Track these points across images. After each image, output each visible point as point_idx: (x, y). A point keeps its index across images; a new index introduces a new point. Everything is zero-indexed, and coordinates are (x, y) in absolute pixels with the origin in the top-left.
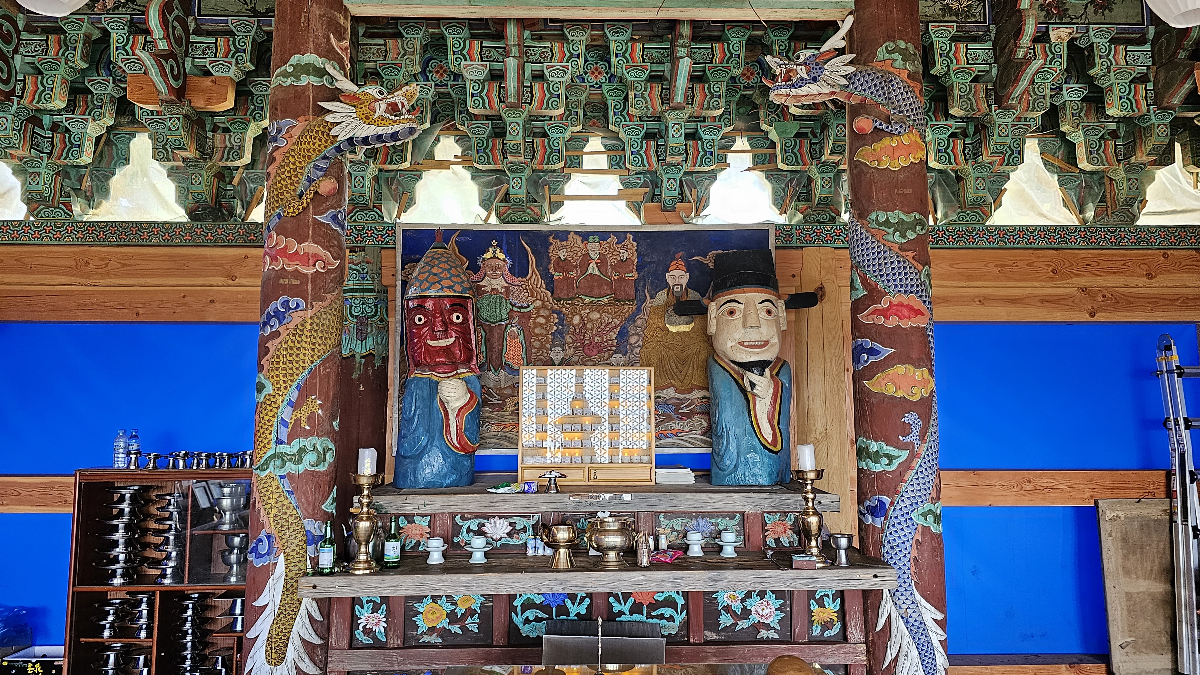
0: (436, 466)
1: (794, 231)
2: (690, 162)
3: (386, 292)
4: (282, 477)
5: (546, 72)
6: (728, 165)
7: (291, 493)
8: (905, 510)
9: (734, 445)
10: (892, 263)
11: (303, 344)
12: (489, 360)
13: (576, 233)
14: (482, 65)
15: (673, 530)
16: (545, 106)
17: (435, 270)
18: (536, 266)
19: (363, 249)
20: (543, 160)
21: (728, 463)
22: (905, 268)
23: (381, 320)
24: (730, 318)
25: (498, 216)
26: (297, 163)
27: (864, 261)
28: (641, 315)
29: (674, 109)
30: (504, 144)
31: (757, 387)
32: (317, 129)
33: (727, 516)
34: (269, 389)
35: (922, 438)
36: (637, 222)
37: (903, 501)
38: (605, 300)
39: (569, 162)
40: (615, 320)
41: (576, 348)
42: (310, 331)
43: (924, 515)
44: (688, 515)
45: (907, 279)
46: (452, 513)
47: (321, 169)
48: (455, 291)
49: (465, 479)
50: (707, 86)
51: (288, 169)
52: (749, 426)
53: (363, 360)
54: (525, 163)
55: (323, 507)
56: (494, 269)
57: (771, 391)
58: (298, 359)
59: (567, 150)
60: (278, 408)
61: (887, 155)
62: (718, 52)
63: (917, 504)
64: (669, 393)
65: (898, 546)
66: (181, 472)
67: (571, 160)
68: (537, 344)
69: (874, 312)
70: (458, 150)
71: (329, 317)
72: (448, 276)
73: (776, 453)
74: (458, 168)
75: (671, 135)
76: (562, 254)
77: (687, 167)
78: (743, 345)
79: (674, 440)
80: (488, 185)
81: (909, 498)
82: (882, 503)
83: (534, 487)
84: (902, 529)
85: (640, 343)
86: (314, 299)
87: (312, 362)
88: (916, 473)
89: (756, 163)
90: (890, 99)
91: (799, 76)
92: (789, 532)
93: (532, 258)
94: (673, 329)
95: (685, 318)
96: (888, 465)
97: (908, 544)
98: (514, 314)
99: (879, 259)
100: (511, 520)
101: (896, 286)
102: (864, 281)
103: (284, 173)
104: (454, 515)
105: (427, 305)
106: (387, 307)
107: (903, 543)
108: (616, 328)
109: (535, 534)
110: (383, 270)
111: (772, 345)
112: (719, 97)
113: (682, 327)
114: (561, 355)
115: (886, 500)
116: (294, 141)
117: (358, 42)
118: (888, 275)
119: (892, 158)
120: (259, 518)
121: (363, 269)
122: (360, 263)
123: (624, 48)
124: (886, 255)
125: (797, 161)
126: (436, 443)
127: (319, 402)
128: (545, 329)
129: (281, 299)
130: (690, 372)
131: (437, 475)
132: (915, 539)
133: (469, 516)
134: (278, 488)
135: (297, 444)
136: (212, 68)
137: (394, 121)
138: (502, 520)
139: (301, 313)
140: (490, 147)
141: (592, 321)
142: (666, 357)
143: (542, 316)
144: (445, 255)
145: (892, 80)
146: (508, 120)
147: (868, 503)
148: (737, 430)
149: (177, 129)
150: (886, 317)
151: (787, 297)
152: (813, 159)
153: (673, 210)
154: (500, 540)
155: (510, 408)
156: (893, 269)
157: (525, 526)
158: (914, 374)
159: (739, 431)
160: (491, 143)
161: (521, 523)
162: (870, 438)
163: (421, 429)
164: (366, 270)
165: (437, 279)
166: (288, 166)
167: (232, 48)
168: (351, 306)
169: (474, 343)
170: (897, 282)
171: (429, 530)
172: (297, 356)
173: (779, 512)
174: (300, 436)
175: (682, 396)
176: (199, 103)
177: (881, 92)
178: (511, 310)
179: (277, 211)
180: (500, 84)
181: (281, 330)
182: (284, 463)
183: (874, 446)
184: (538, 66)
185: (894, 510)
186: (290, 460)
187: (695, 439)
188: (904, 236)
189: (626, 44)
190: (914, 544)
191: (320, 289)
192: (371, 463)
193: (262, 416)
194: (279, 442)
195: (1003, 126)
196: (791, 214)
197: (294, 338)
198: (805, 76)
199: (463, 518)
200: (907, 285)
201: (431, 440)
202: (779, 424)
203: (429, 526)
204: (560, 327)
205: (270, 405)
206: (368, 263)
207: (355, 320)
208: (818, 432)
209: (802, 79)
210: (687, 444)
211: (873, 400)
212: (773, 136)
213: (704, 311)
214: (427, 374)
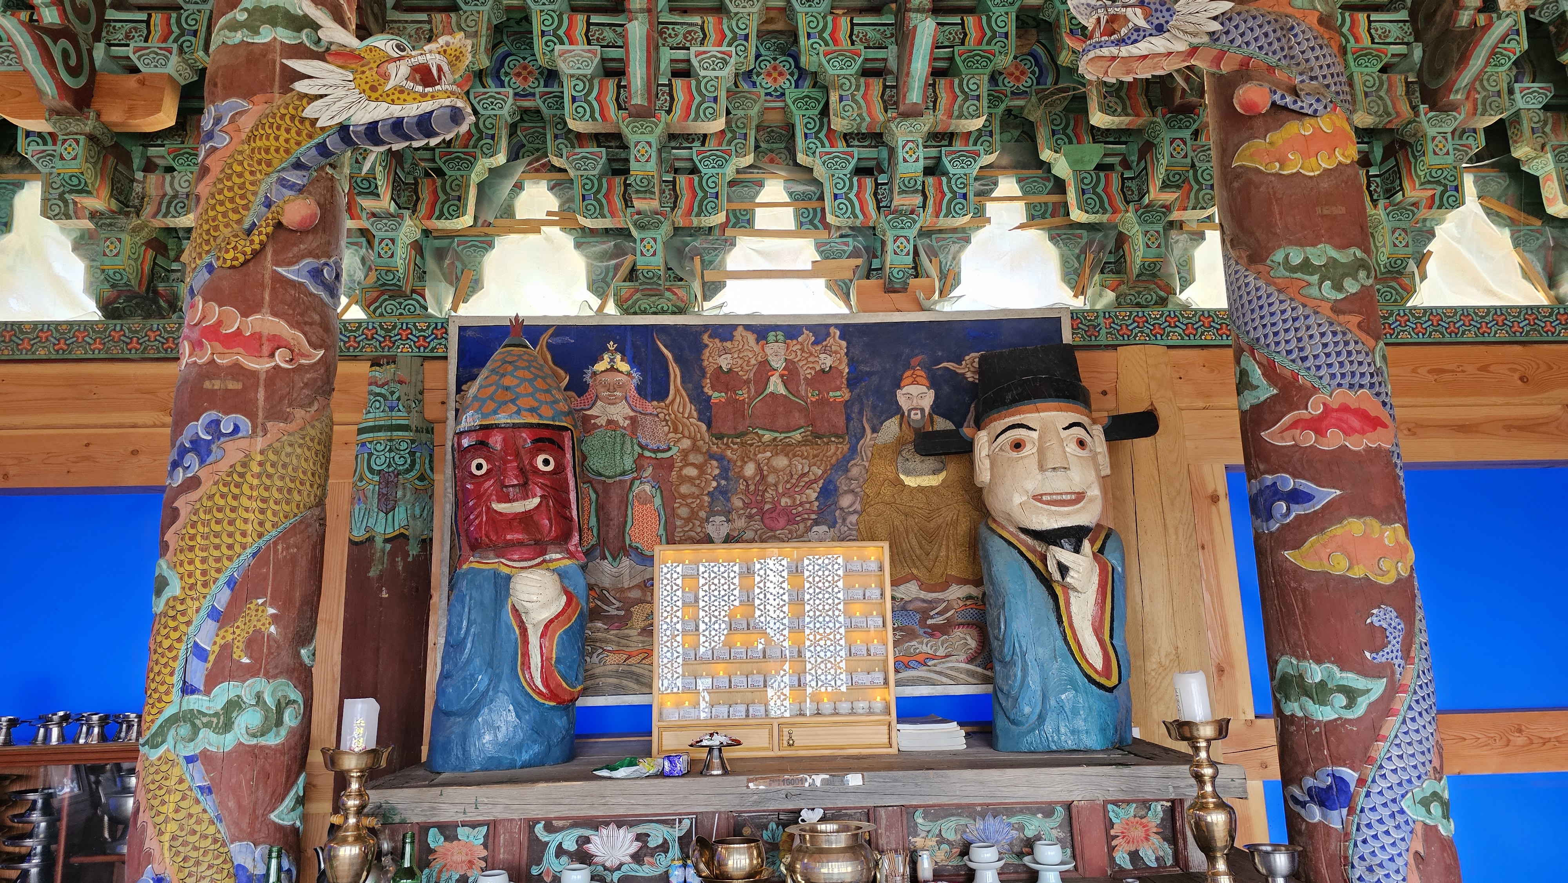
0: (504, 729)
1: (1101, 320)
2: (930, 209)
3: (430, 431)
4: (190, 760)
5: (695, 62)
6: (989, 220)
7: (207, 790)
8: (1389, 795)
9: (1037, 678)
10: (1323, 335)
11: (245, 502)
12: (602, 541)
13: (747, 327)
14: (589, 51)
15: (941, 841)
16: (693, 115)
17: (507, 381)
18: (683, 382)
19: (392, 360)
20: (691, 209)
21: (1027, 710)
22: (1347, 343)
23: (422, 478)
24: (1015, 455)
25: (619, 304)
26: (247, 175)
27: (1266, 336)
28: (858, 460)
29: (906, 115)
30: (627, 185)
31: (1071, 573)
32: (283, 111)
33: (1039, 810)
34: (175, 588)
35: (1407, 656)
36: (846, 311)
37: (1384, 776)
38: (797, 436)
39: (733, 220)
40: (814, 468)
41: (750, 517)
42: (259, 476)
43: (1425, 803)
44: (968, 810)
45: (1351, 362)
46: (529, 820)
47: (292, 186)
48: (541, 416)
49: (556, 752)
50: (956, 81)
51: (229, 184)
52: (1060, 643)
53: (388, 546)
54: (661, 214)
55: (273, 816)
56: (612, 388)
57: (1096, 579)
58: (231, 529)
59: (729, 200)
60: (188, 623)
61: (1294, 150)
62: (972, 30)
63: (1409, 781)
64: (911, 590)
65: (1381, 865)
66: (55, 751)
67: (736, 217)
68: (683, 512)
69: (1294, 425)
70: (552, 203)
71: (299, 451)
72: (531, 390)
73: (1110, 690)
74: (554, 231)
75: (901, 159)
76: (725, 362)
77: (925, 219)
78: (1041, 501)
79: (921, 672)
80: (604, 256)
81: (1394, 771)
82: (1340, 781)
83: (681, 765)
84: (1387, 833)
85: (858, 506)
86: (268, 418)
87: (260, 536)
88: (1404, 722)
89: (1032, 217)
90: (1293, 57)
91: (1131, 25)
92: (1156, 840)
93: (675, 371)
94: (911, 481)
95: (931, 462)
96: (1348, 707)
97: (1400, 862)
98: (645, 463)
99: (1297, 330)
100: (641, 829)
101: (1333, 376)
102: (1270, 371)
103: (221, 192)
104: (531, 824)
105: (491, 441)
106: (431, 456)
107: (1392, 859)
108: (815, 481)
109: (685, 857)
110: (427, 395)
111: (1091, 500)
112: (978, 98)
113: (926, 478)
114: (725, 530)
115: (1349, 774)
116: (244, 136)
117: (384, 17)
118: (1316, 357)
119: (1306, 155)
120: (142, 843)
121: (392, 393)
122: (387, 383)
123: (821, 25)
124: (1310, 321)
125: (1102, 206)
126: (504, 685)
127: (272, 611)
128: (698, 486)
129: (205, 418)
130: (943, 553)
131: (504, 744)
132: (1412, 851)
133: (561, 823)
134: (181, 781)
135: (224, 692)
136: (139, 59)
137: (424, 95)
138: (622, 831)
139: (244, 444)
140: (604, 191)
141: (775, 471)
142: (901, 529)
143: (693, 465)
144: (526, 357)
145: (1292, 28)
146: (631, 138)
147: (1309, 782)
148: (1040, 650)
149: (75, 158)
150: (1320, 433)
151: (1106, 421)
152: (1128, 203)
153: (904, 289)
154: (619, 868)
155: (638, 622)
156: (1325, 345)
157: (665, 841)
158: (1382, 534)
159: (1043, 652)
160: (605, 185)
161: (657, 835)
162: (1305, 658)
163: (477, 661)
164: (397, 395)
165: (509, 396)
166: (229, 178)
167: (175, 29)
168: (370, 455)
169: (574, 506)
170: (1336, 369)
171: (484, 853)
172: (231, 522)
173: (1133, 801)
174: (230, 677)
175: (931, 596)
176: (115, 115)
177: (1276, 46)
178: (641, 456)
179: (207, 259)
180: (620, 81)
181: (202, 474)
182: (196, 731)
183: (1315, 673)
184: (680, 54)
185: (1368, 795)
186: (207, 725)
187: (957, 669)
188: (1338, 286)
189: (824, 17)
190: (1412, 861)
191: (282, 399)
192: (366, 728)
193: (159, 639)
194: (187, 689)
195: (1439, 138)
196: (1093, 294)
197: (225, 490)
198: (1142, 23)
199: (550, 828)
200: (1353, 374)
201: (495, 680)
202: (1111, 637)
203: (485, 845)
204: (723, 482)
205: (174, 618)
206: (401, 382)
207: (377, 478)
208: (1163, 654)
209: (1137, 29)
210: (944, 680)
211: (1306, 585)
212: (1062, 168)
213: (966, 449)
214: (492, 563)
